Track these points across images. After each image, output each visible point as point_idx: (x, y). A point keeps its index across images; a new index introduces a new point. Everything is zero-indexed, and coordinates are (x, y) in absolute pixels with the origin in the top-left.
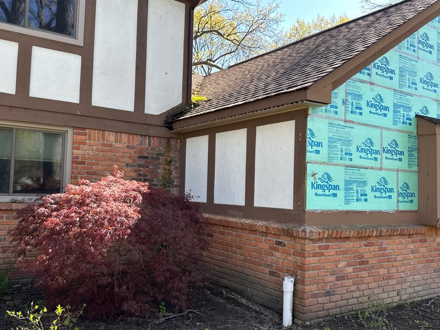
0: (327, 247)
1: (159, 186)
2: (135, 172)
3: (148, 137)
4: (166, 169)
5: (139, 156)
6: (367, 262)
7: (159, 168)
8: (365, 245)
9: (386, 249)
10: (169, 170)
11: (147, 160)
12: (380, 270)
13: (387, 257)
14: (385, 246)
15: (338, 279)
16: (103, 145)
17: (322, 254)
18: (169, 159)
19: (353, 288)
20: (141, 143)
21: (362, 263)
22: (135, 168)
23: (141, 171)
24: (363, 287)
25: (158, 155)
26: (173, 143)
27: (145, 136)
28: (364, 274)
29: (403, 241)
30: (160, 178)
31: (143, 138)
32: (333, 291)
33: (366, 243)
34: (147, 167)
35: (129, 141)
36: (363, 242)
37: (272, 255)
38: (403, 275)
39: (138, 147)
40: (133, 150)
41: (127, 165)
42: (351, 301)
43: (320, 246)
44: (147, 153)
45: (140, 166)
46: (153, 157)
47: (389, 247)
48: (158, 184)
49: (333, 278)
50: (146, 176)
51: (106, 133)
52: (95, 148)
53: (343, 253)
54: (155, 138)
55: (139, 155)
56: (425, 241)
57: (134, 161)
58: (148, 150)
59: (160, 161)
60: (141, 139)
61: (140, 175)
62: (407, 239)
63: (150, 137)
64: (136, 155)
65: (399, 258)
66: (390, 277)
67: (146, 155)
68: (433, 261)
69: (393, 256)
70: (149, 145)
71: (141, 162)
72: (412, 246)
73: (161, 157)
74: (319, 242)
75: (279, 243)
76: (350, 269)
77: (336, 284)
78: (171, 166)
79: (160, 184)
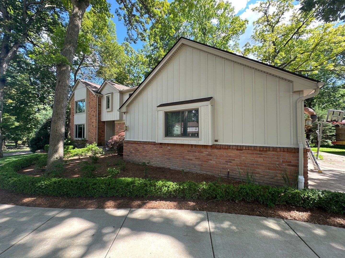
15: (131, 153)
17: (127, 146)
19: (135, 156)
21: (137, 150)
24: (137, 157)
28: (138, 153)
29: (152, 146)
42: (134, 159)
47: (146, 147)
49: (129, 152)
53: (132, 147)
56: (162, 147)
66: (146, 156)
68: (166, 155)
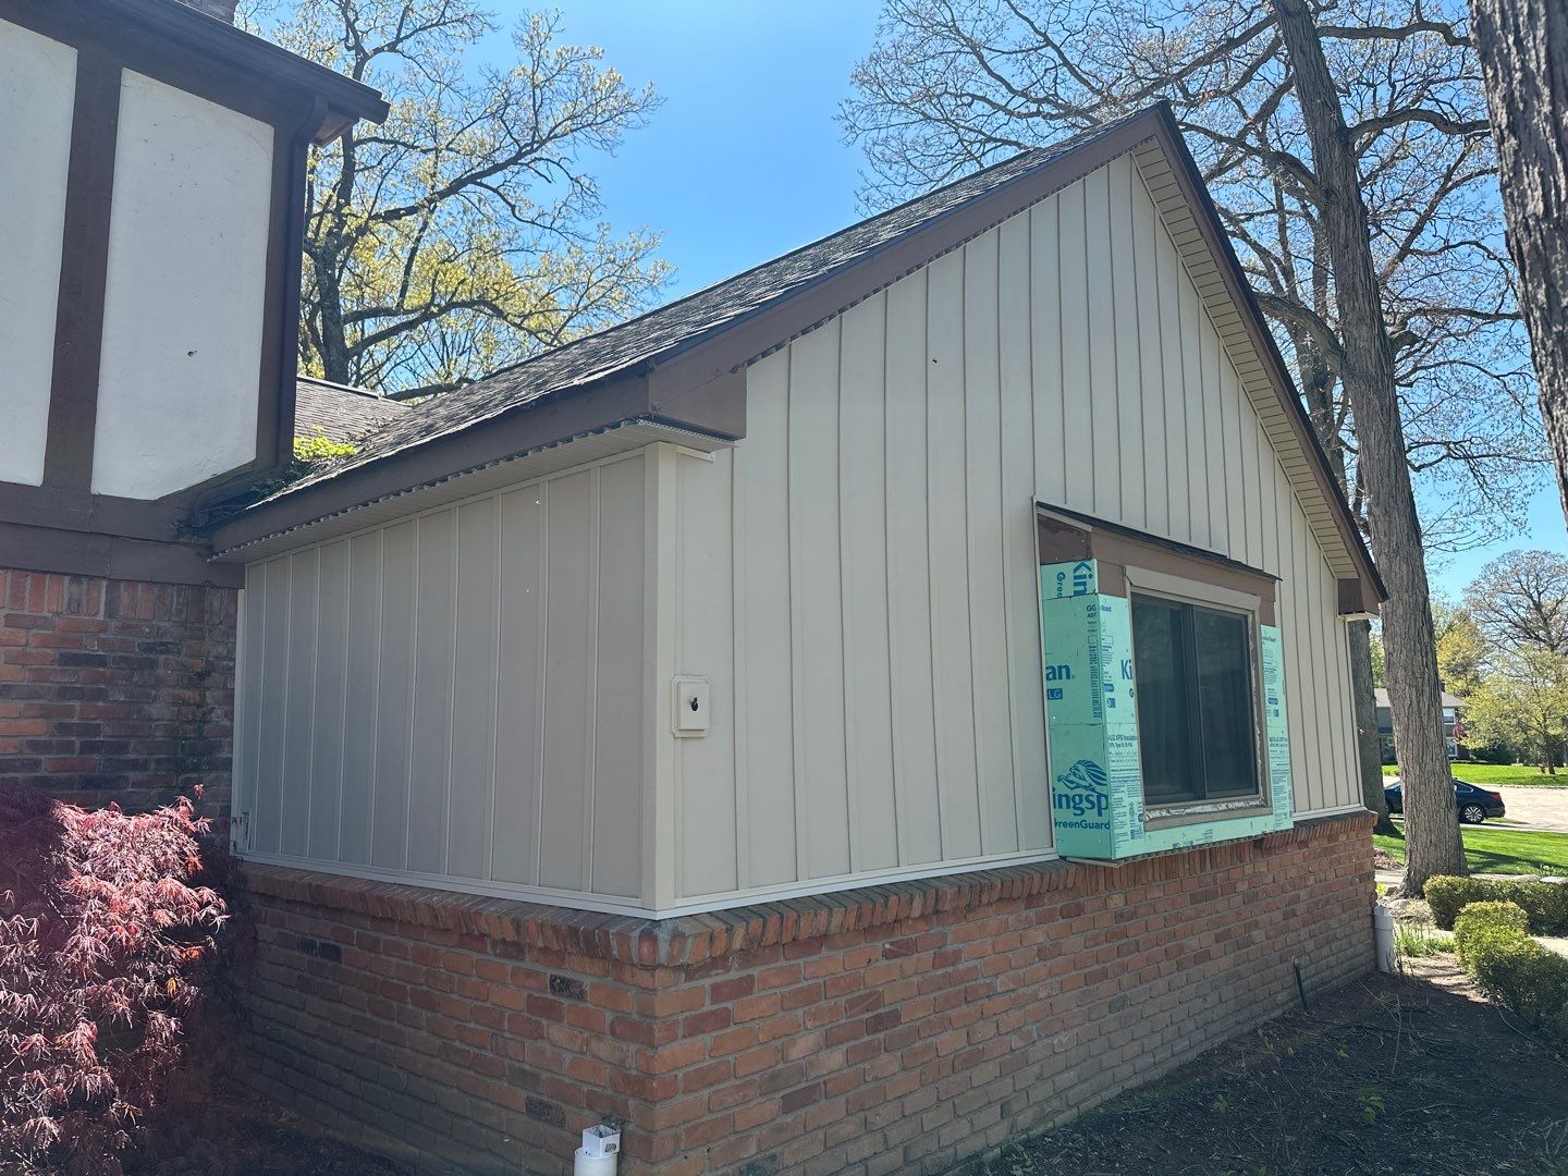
0: (744, 987)
1: (153, 765)
2: (41, 716)
3: (105, 583)
4: (185, 703)
5: (61, 655)
6: (895, 1017)
7: (155, 699)
8: (887, 955)
9: (956, 957)
10: (199, 706)
11: (101, 669)
12: (942, 1037)
13: (962, 987)
14: (956, 947)
15: (790, 1104)
17: (724, 1018)
18: (199, 665)
19: (848, 1129)
20: (75, 605)
21: (878, 1024)
22: (41, 702)
23: (70, 712)
24: (885, 1114)
25: (150, 648)
26: (216, 604)
27: (91, 577)
28: (888, 1063)
29: (1011, 919)
30: (159, 736)
31: (84, 587)
32: (773, 1157)
33: (888, 946)
34: (101, 695)
35: (17, 598)
36: (880, 945)
37: (538, 1034)
38: (1016, 1042)
39: (58, 622)
40: (34, 631)
41: (6, 690)
43: (716, 989)
44: (102, 644)
45: (64, 693)
46: (126, 660)
47: (967, 949)
48: (146, 761)
49: (772, 1105)
50: (96, 730)
53: (810, 996)
54: (140, 585)
55: (63, 651)
56: (1079, 911)
57: (40, 675)
58: (104, 631)
59: (161, 671)
60: (75, 589)
61: (64, 728)
62: (1024, 913)
63: (114, 583)
64: (48, 651)
65: (1000, 984)
66: (974, 1058)
67: (95, 649)
68: (1104, 975)
69: (981, 981)
70: (110, 613)
71: (77, 677)
72: (1038, 935)
73: (162, 658)
74: (713, 973)
75: (562, 986)
76: (835, 1058)
77: (781, 1129)
78: (208, 689)
79: (158, 762)
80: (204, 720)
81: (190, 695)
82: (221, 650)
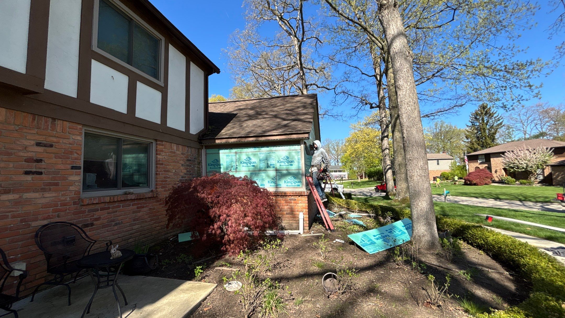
11: (191, 162)
16: (171, 152)
18: (199, 161)
20: (188, 151)
22: (186, 167)
25: (195, 159)
26: (200, 152)
27: (189, 147)
34: (191, 166)
35: (182, 150)
39: (186, 154)
40: (184, 155)
41: (182, 165)
44: (190, 158)
45: (187, 165)
46: (193, 160)
51: (173, 144)
52: (167, 154)
54: (193, 148)
57: (185, 163)
58: (190, 156)
59: (196, 162)
60: (187, 149)
61: (188, 171)
63: (191, 148)
64: (186, 159)
70: (191, 153)
71: (188, 163)
78: (200, 165)
80: (200, 170)
81: (198, 166)
82: (201, 159)
